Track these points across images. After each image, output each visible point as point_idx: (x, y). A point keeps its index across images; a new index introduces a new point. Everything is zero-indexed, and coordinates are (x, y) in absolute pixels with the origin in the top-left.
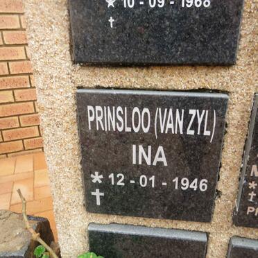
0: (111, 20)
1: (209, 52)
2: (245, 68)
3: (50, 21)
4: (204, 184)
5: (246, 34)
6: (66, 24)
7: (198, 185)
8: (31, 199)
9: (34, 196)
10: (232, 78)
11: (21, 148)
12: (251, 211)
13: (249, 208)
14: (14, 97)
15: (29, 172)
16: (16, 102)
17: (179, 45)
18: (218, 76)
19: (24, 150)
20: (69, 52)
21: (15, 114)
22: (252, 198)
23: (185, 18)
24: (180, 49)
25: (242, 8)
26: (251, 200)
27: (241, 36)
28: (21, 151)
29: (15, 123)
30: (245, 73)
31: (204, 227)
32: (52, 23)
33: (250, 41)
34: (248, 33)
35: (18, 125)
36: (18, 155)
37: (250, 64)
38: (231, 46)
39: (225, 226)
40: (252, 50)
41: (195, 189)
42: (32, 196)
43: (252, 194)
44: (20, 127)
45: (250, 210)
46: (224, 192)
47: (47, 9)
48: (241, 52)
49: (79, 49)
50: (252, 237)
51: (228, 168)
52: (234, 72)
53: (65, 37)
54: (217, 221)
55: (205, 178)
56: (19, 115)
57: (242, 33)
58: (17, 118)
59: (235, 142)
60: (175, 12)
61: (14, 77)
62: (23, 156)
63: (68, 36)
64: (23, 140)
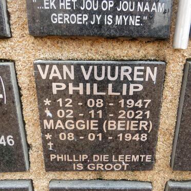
2: (21, 40)
4: (11, 140)
5: (13, 11)
7: (6, 141)
10: (12, 48)
12: (54, 158)
13: (51, 155)
22: (51, 147)
26: (51, 149)
30: (22, 44)
31: (25, 176)
33: (18, 17)
34: (15, 10)
37: (24, 36)
39: (42, 173)
41: (5, 145)
43: (50, 144)
45: (52, 157)
46: (33, 144)
48: (14, 26)
50: (65, 178)
51: (31, 124)
52: (12, 44)
54: (34, 169)
55: (10, 135)
59: (31, 102)
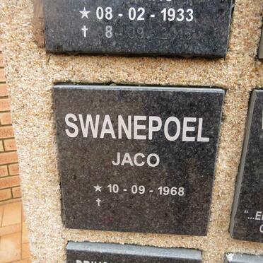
0: (98, 201)
1: (184, 227)
2: (216, 235)
3: (44, 194)
5: (215, 211)
6: (58, 196)
8: (19, 258)
9: (21, 255)
10: (204, 241)
11: (10, 196)
14: (4, 147)
15: (16, 224)
16: (5, 151)
17: (158, 221)
18: (192, 240)
19: (12, 198)
20: (60, 217)
21: (4, 163)
23: (162, 202)
24: (158, 224)
25: (211, 197)
27: (211, 212)
28: (9, 199)
29: (4, 171)
30: (216, 238)
32: (45, 196)
33: (219, 216)
34: (217, 210)
35: (6, 174)
36: (5, 204)
38: (202, 223)
40: (221, 222)
42: (19, 255)
44: (9, 176)
47: (41, 186)
48: (212, 223)
49: (69, 219)
52: (206, 238)
53: (57, 205)
56: (8, 164)
57: (212, 210)
58: (6, 166)
60: (154, 197)
61: (4, 127)
62: (10, 205)
63: (59, 205)
64: (11, 188)
